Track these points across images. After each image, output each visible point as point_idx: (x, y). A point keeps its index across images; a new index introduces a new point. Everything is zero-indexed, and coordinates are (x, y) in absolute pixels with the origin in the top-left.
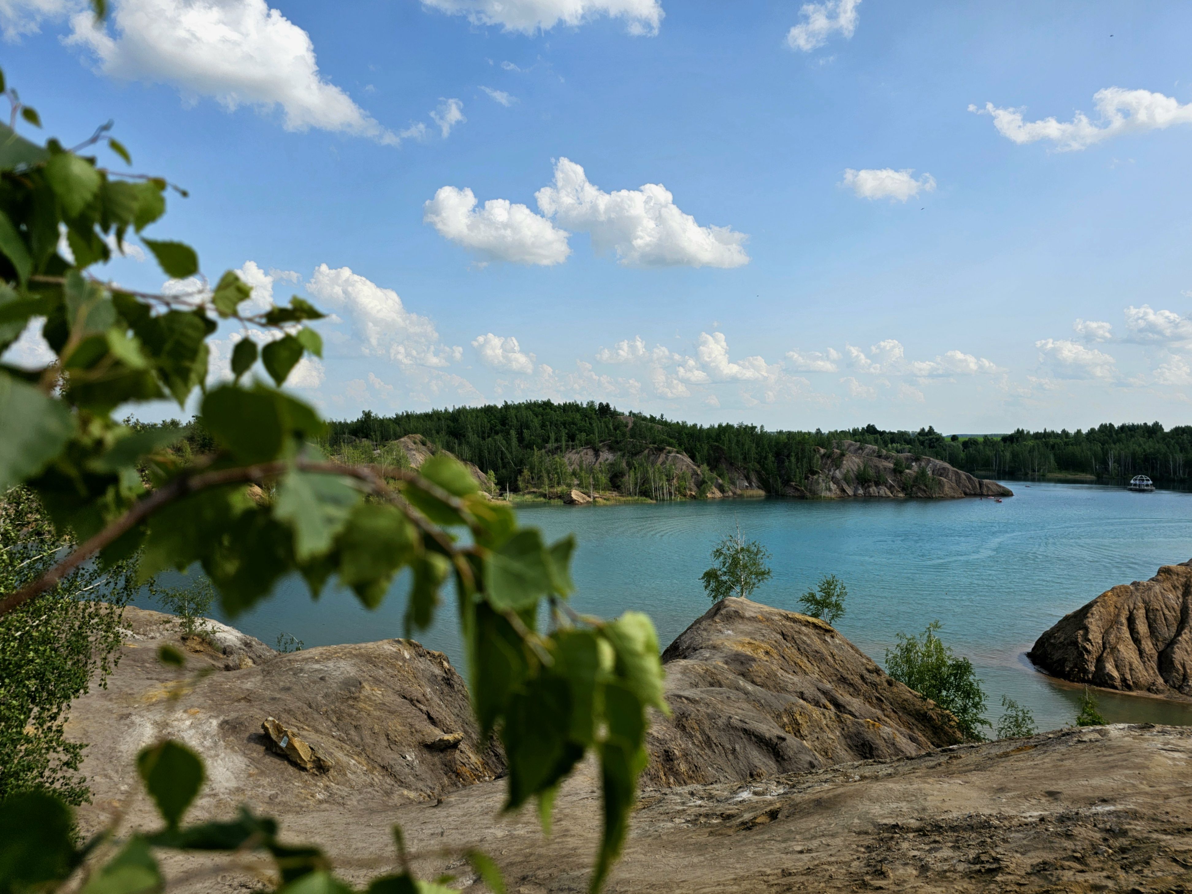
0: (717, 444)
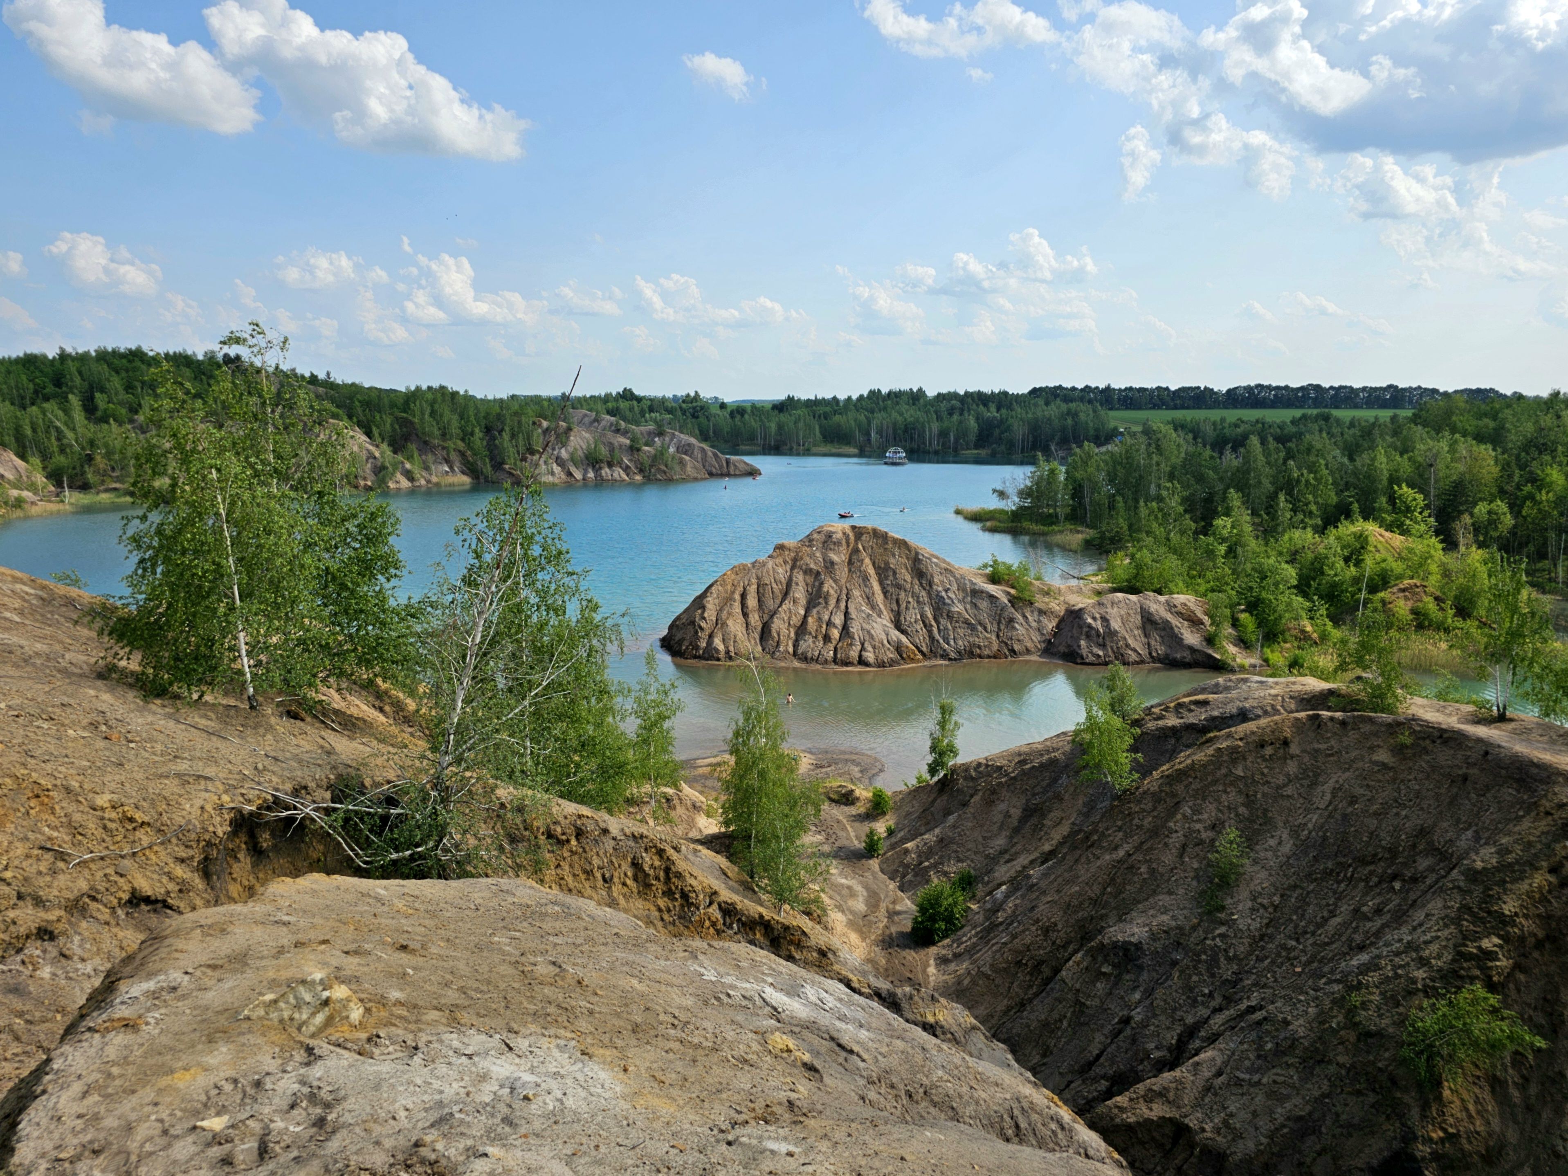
0: (404, 415)
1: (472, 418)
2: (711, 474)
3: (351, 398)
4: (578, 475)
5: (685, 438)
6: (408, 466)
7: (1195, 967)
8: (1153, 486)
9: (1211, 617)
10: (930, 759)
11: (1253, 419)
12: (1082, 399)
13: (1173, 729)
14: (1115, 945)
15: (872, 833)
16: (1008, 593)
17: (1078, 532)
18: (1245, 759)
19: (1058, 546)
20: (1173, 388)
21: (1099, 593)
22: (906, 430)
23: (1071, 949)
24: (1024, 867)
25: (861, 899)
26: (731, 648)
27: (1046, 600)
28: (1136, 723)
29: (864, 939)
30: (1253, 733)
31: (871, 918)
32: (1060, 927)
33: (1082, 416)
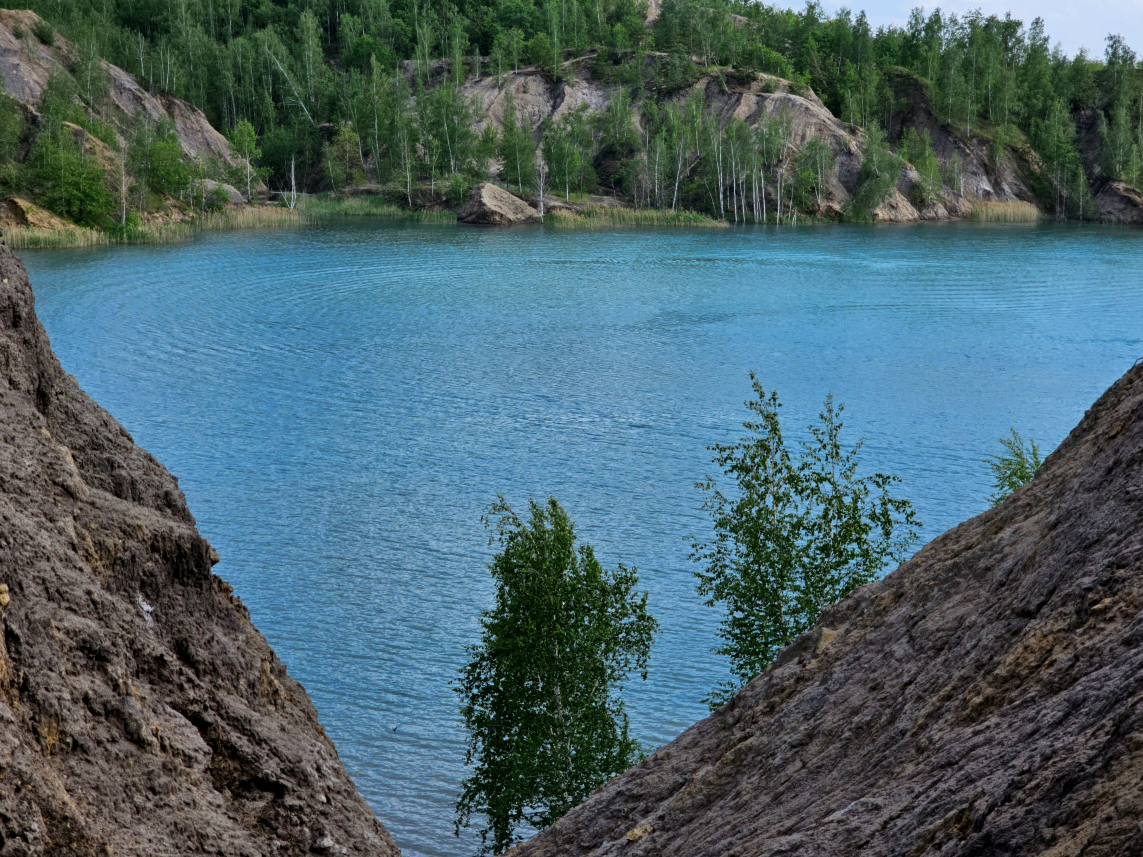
0: (904, 70)
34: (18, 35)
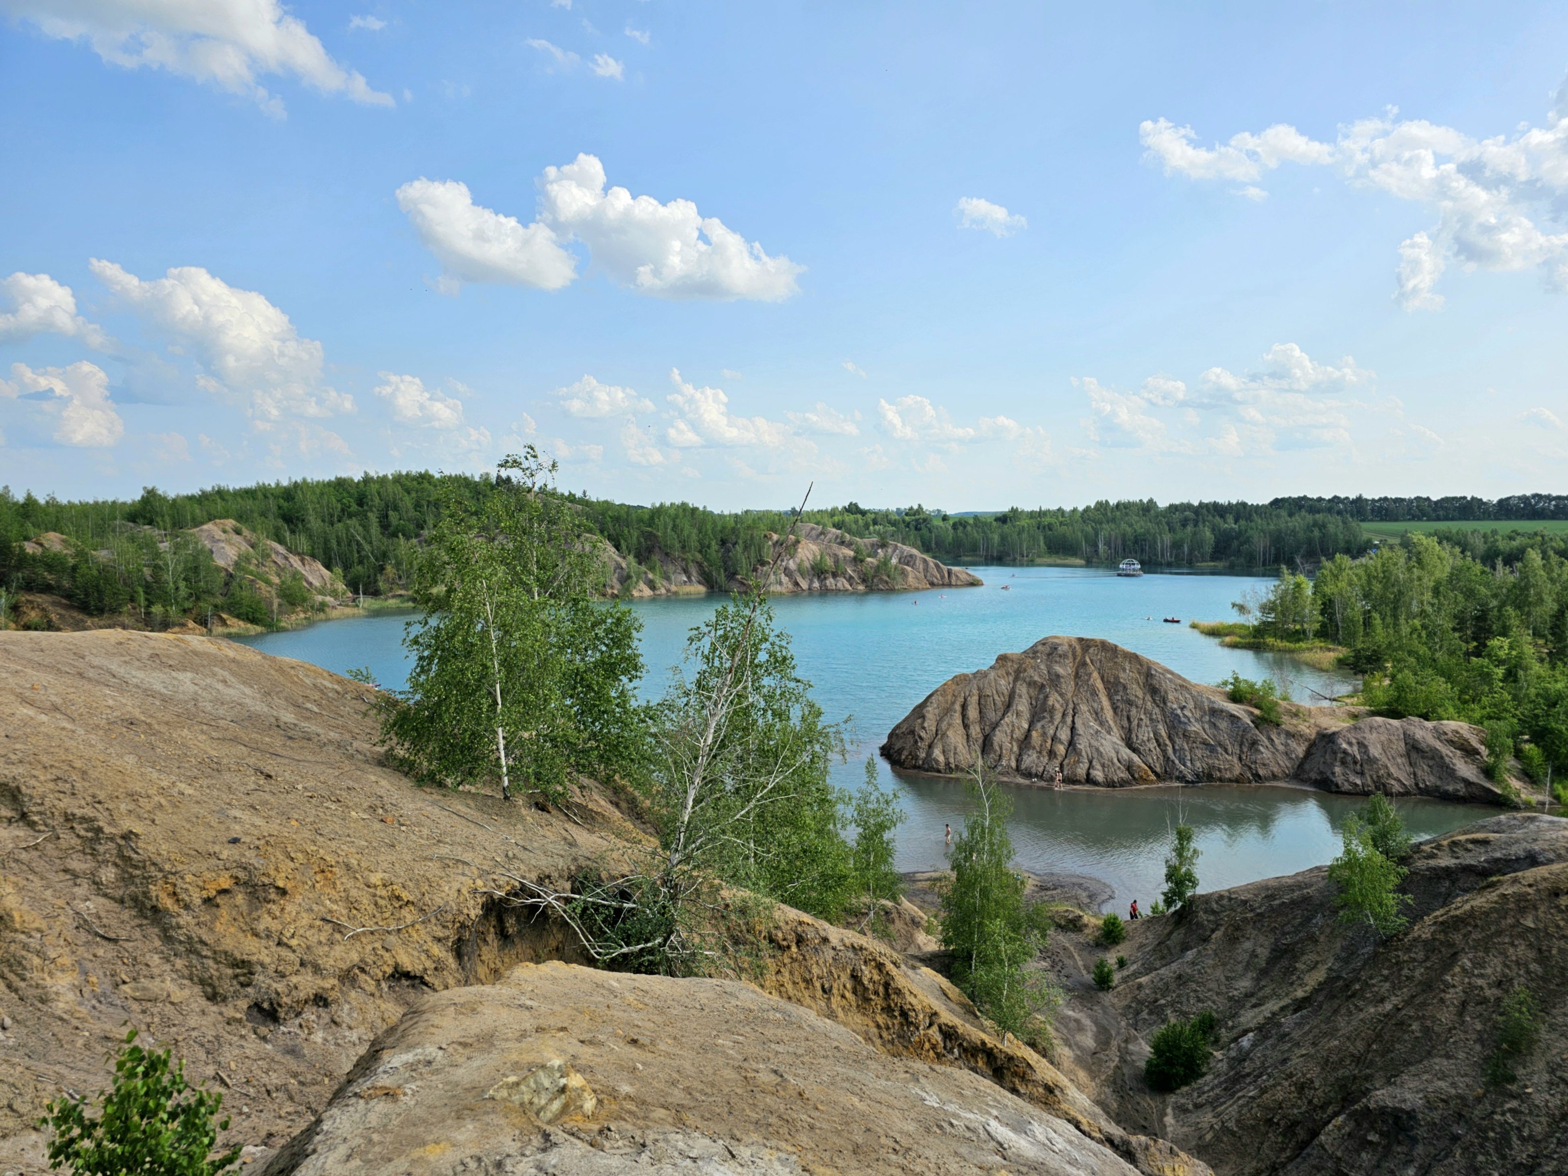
0: (649, 529)
1: (710, 532)
2: (932, 584)
3: (603, 514)
4: (804, 585)
5: (908, 550)
6: (651, 576)
7: (1482, 1146)
8: (1414, 603)
9: (1489, 746)
10: (1166, 887)
11: (1531, 531)
12: (1330, 510)
13: (1447, 869)
14: (1383, 1111)
15: (1101, 965)
16: (1252, 713)
17: (1329, 650)
18: (1536, 908)
19: (1307, 664)
20: (1434, 498)
21: (1355, 716)
22: (1136, 542)
23: (1330, 1110)
24: (1274, 1014)
25: (1090, 1034)
26: (952, 760)
27: (1294, 721)
28: (1403, 860)
29: (1093, 1079)
30: (1545, 879)
31: (1101, 1056)
32: (1317, 1084)
33: (1331, 528)
34: (224, 531)
